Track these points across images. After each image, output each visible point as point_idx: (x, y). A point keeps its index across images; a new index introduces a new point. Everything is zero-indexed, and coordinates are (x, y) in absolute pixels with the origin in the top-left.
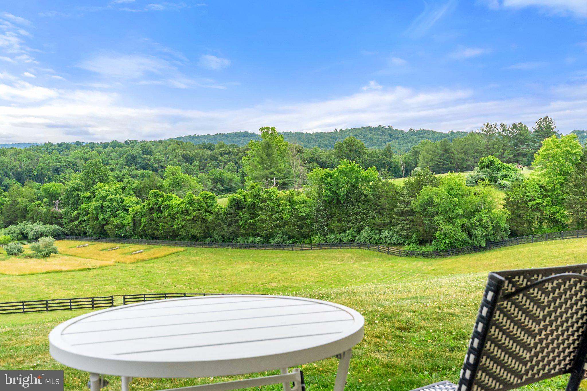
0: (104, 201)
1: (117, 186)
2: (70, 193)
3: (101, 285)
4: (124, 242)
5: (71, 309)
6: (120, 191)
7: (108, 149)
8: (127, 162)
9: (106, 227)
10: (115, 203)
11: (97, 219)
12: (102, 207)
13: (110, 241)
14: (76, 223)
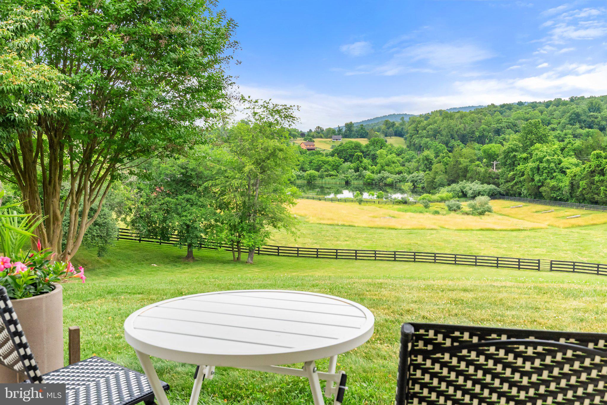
0: (541, 162)
1: (556, 146)
2: (507, 154)
3: (531, 247)
4: (560, 205)
5: (497, 267)
6: (559, 152)
7: (550, 108)
8: (570, 121)
9: (541, 189)
10: (552, 165)
11: (533, 180)
12: (538, 169)
13: (545, 204)
14: (512, 184)
